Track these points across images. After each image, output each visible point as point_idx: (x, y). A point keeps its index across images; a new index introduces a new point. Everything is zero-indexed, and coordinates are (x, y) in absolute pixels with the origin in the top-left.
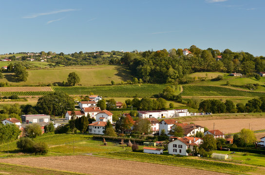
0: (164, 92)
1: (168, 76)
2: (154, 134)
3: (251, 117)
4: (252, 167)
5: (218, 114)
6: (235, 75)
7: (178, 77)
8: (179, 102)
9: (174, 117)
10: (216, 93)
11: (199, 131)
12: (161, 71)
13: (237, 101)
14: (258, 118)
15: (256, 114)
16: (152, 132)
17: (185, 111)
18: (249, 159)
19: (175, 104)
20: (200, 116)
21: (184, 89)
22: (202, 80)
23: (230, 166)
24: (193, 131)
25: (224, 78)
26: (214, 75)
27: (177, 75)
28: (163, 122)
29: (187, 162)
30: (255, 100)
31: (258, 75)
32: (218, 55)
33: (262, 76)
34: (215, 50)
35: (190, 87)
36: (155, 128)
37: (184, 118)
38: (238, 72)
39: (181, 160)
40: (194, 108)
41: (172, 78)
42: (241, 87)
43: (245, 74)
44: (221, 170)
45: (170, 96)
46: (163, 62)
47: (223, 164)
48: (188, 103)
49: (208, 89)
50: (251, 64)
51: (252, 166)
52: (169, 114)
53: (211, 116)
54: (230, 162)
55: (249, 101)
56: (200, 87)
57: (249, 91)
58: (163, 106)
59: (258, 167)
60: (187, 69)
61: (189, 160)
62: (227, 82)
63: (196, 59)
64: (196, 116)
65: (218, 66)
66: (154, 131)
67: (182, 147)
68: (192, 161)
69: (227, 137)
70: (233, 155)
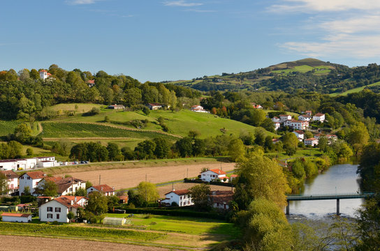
0: (16, 132)
1: (19, 109)
2: (12, 194)
3: (144, 165)
4: (159, 234)
5: (97, 163)
6: (116, 108)
7: (34, 111)
8: (38, 147)
9: (36, 169)
10: (90, 133)
11: (78, 187)
12: (8, 102)
13: (121, 143)
14: (152, 166)
15: (149, 161)
16: (9, 190)
17: (51, 160)
18: (154, 223)
19: (35, 150)
20: (74, 167)
21: (44, 129)
22: (70, 115)
23: (132, 234)
24: (71, 187)
25: (100, 112)
26: (87, 107)
27: (33, 107)
28: (25, 176)
29: (70, 231)
30: (147, 142)
31: (146, 107)
32: (90, 78)
33: (151, 109)
34: (85, 72)
35: (52, 125)
36: (12, 185)
37: (50, 169)
38: (119, 103)
39: (60, 229)
40: (62, 155)
41: (26, 112)
42: (125, 124)
43: (129, 106)
44: (120, 239)
45: (25, 138)
46: (11, 88)
47: (122, 231)
48: (54, 147)
49: (79, 127)
50: (137, 93)
51: (161, 232)
52: (28, 164)
53: (89, 166)
54: (129, 228)
55: (139, 144)
56: (67, 124)
57: (135, 129)
58: (17, 152)
59: (169, 233)
60: (48, 98)
61: (72, 229)
62: (106, 117)
63: (59, 85)
64: (67, 167)
65: (92, 94)
66: (11, 190)
67: (60, 211)
68: (76, 229)
69: (118, 194)
70: (132, 219)
